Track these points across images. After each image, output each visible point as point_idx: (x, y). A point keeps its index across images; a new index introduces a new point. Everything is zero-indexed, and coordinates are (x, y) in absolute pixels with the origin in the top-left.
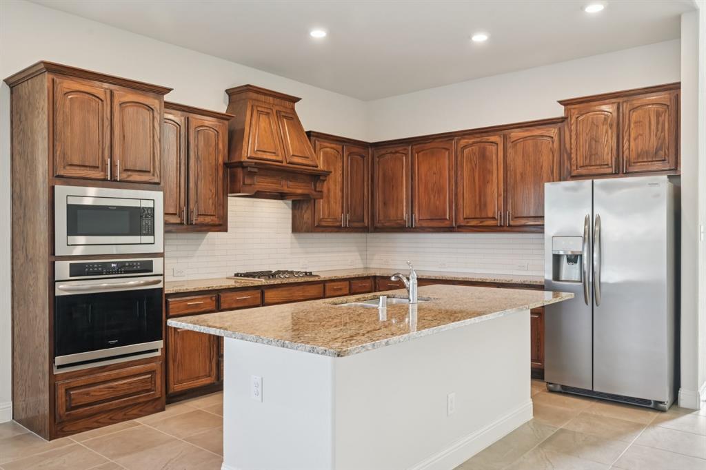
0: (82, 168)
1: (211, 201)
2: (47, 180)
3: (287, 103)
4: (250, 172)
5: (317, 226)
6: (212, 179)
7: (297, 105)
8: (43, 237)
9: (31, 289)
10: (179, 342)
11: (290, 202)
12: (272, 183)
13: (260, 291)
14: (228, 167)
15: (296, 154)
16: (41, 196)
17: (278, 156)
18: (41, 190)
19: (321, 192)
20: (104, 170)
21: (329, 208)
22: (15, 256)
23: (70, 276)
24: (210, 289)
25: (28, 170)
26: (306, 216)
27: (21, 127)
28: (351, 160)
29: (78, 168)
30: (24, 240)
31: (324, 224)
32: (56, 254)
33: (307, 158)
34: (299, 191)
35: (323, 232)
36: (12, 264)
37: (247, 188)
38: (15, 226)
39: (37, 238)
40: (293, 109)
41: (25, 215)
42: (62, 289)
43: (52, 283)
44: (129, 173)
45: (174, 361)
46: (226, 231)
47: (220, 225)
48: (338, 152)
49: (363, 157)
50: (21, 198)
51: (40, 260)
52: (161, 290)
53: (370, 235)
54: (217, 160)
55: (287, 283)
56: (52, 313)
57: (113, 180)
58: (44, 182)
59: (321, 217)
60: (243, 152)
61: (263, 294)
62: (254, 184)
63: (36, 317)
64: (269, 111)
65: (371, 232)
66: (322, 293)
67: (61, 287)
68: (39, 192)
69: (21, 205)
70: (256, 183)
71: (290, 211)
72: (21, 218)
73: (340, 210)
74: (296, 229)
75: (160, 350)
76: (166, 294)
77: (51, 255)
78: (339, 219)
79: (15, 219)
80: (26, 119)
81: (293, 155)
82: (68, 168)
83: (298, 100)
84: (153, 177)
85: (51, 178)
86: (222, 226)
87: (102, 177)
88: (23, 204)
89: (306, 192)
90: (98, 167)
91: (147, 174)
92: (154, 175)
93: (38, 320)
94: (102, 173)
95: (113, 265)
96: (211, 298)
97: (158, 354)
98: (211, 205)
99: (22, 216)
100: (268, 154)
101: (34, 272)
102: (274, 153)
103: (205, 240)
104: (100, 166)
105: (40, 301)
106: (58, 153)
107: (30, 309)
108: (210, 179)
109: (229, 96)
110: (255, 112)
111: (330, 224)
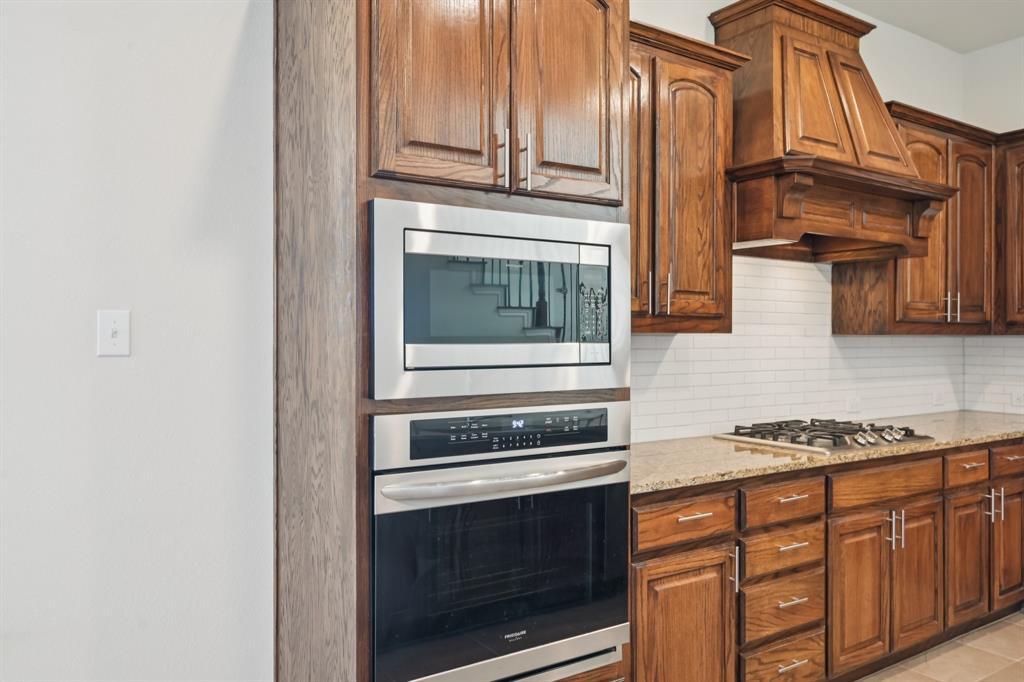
0: (443, 155)
1: (700, 259)
2: (353, 186)
3: (846, 38)
4: (799, 184)
5: (901, 321)
6: (704, 207)
7: (865, 43)
8: (343, 348)
9: (316, 483)
10: (660, 620)
11: (828, 267)
12: (833, 215)
13: (822, 479)
14: (732, 181)
15: (875, 150)
16: (339, 234)
17: (843, 151)
18: (340, 216)
19: (924, 239)
20: (493, 162)
21: (923, 278)
22: (282, 392)
23: (413, 457)
24: (726, 478)
25: (310, 172)
26: (873, 298)
27: (295, 69)
28: (963, 170)
29: (431, 153)
30: (299, 351)
31: (914, 315)
32: (378, 396)
33: (897, 159)
34: (884, 237)
35: (909, 333)
36: (277, 410)
37: (785, 226)
38: (281, 317)
39: (329, 349)
40: (856, 50)
41: (302, 291)
42: (393, 496)
43: (367, 475)
44: (552, 172)
45: (647, 668)
46: (728, 330)
47: (717, 317)
48: (939, 153)
49: (982, 165)
50: (293, 247)
51: (337, 407)
52: (625, 486)
53: (971, 341)
54: (712, 162)
55: (878, 459)
56: (366, 565)
57: (515, 190)
58: (345, 195)
59: (909, 300)
60: (775, 140)
61: (828, 485)
62: (799, 218)
63: (326, 559)
64: (815, 51)
65: (996, 334)
66: (941, 482)
67: (388, 489)
68: (334, 224)
69: (293, 264)
70: (803, 215)
71: (829, 288)
72: (293, 296)
73: (941, 285)
74: (841, 326)
75: (619, 649)
76: (633, 496)
77: (364, 396)
78: (941, 305)
79: (281, 303)
80: (306, 44)
81: (870, 153)
82: (407, 151)
83: (869, 28)
84: (607, 186)
85: (364, 177)
86: (719, 320)
87: (490, 181)
88: (298, 261)
89: (897, 239)
90: (479, 153)
91: (592, 176)
92: (608, 180)
93: (330, 572)
94: (490, 170)
95: (515, 424)
96: (726, 501)
97: (616, 657)
98: (701, 267)
99: (296, 293)
100: (824, 147)
101: (322, 438)
102: (836, 145)
103: (670, 352)
104: (485, 151)
105: (335, 521)
106: (383, 107)
107: (313, 534)
108: (700, 208)
109: (716, 29)
110: (790, 54)
111: (925, 317)
